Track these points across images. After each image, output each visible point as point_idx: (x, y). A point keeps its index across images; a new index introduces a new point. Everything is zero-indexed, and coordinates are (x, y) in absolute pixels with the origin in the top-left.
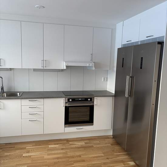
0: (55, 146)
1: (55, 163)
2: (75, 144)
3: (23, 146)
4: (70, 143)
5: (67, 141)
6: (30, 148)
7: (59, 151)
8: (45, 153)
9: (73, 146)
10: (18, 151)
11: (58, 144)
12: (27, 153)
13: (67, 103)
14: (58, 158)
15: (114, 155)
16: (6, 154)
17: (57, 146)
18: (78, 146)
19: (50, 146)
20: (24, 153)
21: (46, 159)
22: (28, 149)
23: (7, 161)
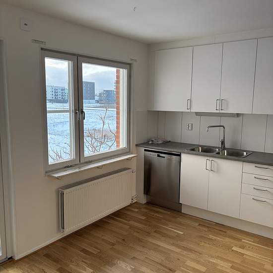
3: (239, 236)
6: (249, 244)
8: (270, 260)
10: (227, 240)
12: (240, 247)
16: (211, 236)
20: (236, 246)
21: (265, 270)
22: (244, 242)
23: (208, 246)
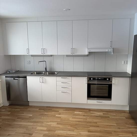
0: (79, 113)
1: (76, 124)
2: (95, 114)
3: (57, 110)
4: (91, 112)
5: (89, 110)
6: (62, 112)
7: (81, 117)
8: (71, 116)
9: (93, 115)
10: (53, 113)
11: (81, 112)
12: (59, 114)
13: (89, 81)
14: (79, 121)
15: (126, 126)
16: (46, 113)
17: (81, 113)
18: (97, 115)
19: (75, 112)
20: (57, 114)
21: (70, 121)
22: (60, 112)
23: (45, 118)
